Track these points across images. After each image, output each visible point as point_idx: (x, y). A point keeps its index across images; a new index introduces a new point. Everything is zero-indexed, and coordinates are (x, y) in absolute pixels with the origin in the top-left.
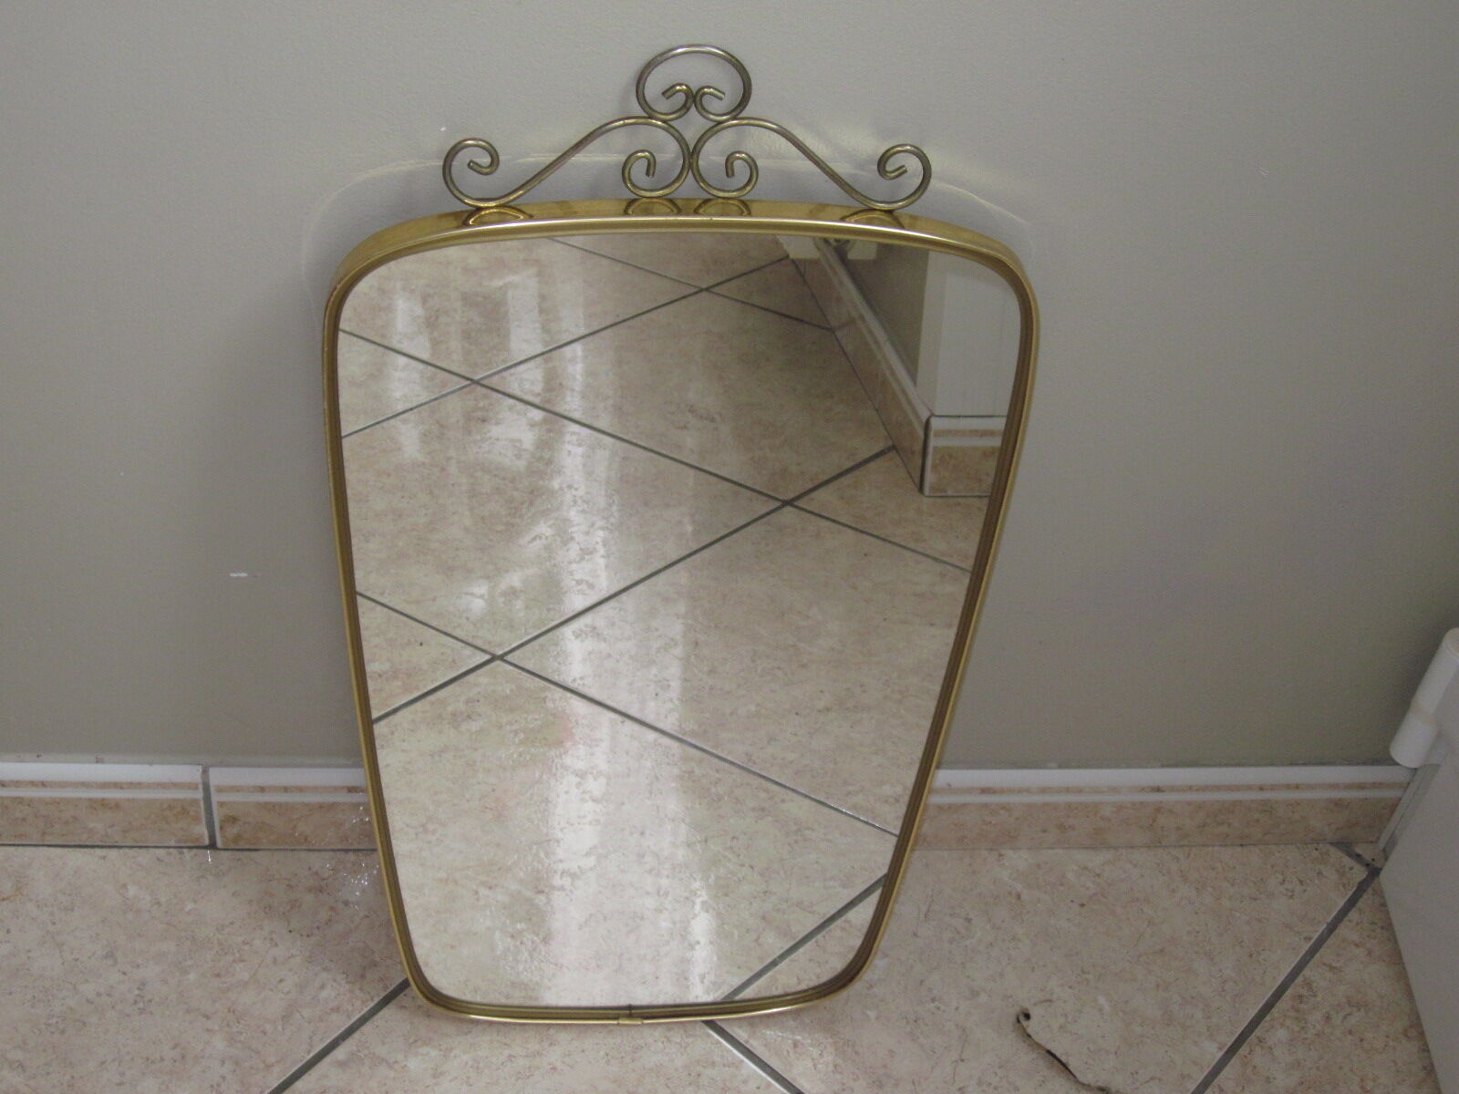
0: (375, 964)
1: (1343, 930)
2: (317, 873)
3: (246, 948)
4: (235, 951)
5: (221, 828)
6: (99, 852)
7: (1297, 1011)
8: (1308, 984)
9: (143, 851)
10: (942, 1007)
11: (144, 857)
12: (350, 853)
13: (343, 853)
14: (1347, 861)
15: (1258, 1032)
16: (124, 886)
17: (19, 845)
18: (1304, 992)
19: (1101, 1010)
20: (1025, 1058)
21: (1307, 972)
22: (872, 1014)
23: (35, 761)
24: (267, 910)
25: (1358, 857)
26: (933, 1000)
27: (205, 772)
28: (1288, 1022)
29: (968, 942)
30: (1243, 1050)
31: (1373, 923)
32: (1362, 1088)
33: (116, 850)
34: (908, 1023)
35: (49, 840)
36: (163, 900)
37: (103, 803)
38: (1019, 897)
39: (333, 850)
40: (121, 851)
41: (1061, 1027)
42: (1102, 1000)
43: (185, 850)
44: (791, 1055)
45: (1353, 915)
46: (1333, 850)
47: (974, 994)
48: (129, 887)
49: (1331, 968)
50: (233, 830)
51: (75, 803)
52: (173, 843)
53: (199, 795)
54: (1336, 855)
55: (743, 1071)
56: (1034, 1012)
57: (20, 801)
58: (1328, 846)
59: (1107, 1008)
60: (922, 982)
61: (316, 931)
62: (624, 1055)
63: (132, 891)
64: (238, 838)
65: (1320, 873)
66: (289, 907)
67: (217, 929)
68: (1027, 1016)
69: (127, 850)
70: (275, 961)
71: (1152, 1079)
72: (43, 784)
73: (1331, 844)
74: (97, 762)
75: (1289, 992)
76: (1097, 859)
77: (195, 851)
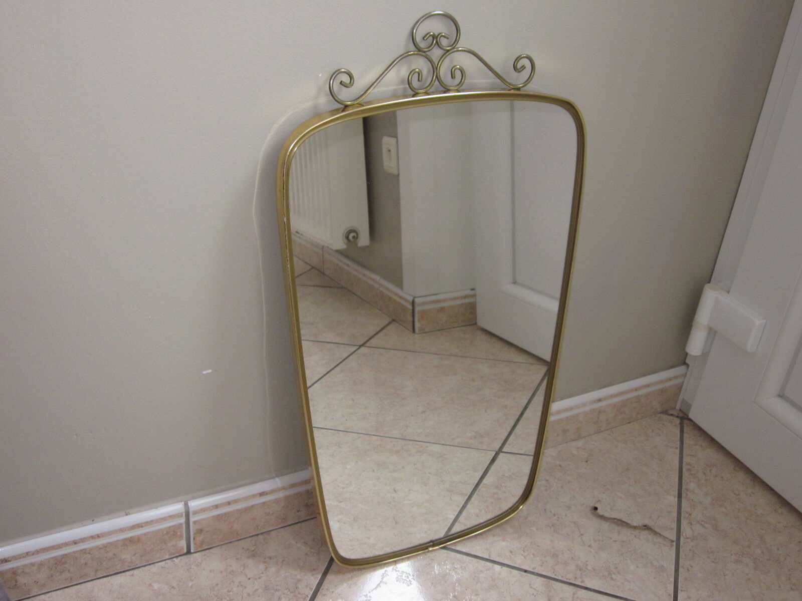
0: (300, 580)
1: (686, 441)
2: (248, 549)
3: (231, 593)
4: (226, 597)
5: (194, 539)
6: (128, 573)
7: (692, 474)
8: (689, 464)
9: (152, 566)
10: (560, 517)
11: (154, 568)
12: (260, 536)
13: (256, 537)
14: (670, 417)
15: (684, 487)
16: (150, 585)
17: (82, 583)
18: (689, 467)
19: (621, 498)
20: (605, 525)
21: (685, 460)
22: (534, 529)
23: (92, 524)
24: (232, 573)
25: (672, 415)
26: (554, 515)
27: (186, 505)
28: (692, 480)
29: (552, 489)
30: (683, 495)
31: (695, 436)
32: (735, 494)
33: (137, 570)
34: (550, 527)
35: (100, 574)
36: (175, 585)
37: (131, 540)
38: (560, 466)
39: (250, 537)
40: (140, 569)
41: (611, 509)
42: (619, 494)
43: (175, 559)
44: (512, 556)
45: (685, 435)
46: (662, 415)
47: (569, 508)
48: (153, 584)
49: (693, 456)
50: (200, 538)
51: (114, 544)
52: (167, 557)
53: (183, 520)
54: (664, 416)
55: (496, 570)
56: (597, 505)
57: (83, 551)
58: (659, 415)
59: (623, 497)
60: (545, 510)
61: (262, 575)
62: (440, 581)
63: (156, 586)
64: (202, 542)
65: (663, 424)
66: (242, 568)
67: (211, 589)
68: (596, 509)
69: (143, 568)
70: (249, 595)
71: (659, 517)
72: (98, 536)
73: (660, 413)
74: (127, 515)
75: (684, 469)
76: (580, 443)
77: (180, 558)
